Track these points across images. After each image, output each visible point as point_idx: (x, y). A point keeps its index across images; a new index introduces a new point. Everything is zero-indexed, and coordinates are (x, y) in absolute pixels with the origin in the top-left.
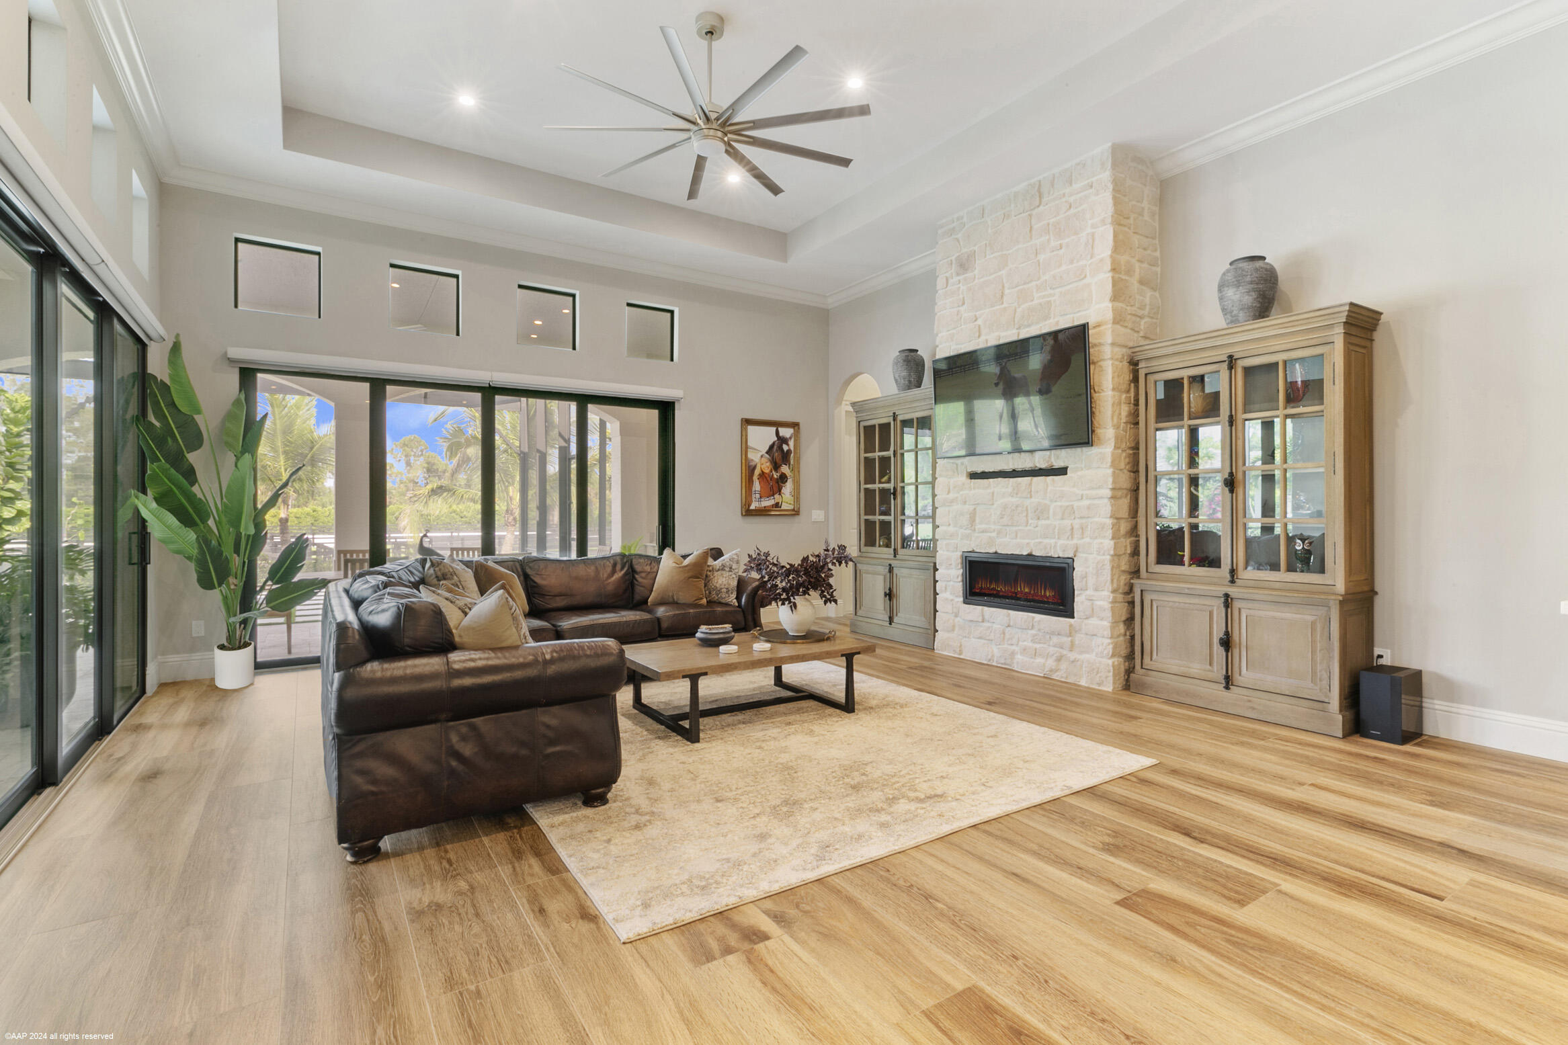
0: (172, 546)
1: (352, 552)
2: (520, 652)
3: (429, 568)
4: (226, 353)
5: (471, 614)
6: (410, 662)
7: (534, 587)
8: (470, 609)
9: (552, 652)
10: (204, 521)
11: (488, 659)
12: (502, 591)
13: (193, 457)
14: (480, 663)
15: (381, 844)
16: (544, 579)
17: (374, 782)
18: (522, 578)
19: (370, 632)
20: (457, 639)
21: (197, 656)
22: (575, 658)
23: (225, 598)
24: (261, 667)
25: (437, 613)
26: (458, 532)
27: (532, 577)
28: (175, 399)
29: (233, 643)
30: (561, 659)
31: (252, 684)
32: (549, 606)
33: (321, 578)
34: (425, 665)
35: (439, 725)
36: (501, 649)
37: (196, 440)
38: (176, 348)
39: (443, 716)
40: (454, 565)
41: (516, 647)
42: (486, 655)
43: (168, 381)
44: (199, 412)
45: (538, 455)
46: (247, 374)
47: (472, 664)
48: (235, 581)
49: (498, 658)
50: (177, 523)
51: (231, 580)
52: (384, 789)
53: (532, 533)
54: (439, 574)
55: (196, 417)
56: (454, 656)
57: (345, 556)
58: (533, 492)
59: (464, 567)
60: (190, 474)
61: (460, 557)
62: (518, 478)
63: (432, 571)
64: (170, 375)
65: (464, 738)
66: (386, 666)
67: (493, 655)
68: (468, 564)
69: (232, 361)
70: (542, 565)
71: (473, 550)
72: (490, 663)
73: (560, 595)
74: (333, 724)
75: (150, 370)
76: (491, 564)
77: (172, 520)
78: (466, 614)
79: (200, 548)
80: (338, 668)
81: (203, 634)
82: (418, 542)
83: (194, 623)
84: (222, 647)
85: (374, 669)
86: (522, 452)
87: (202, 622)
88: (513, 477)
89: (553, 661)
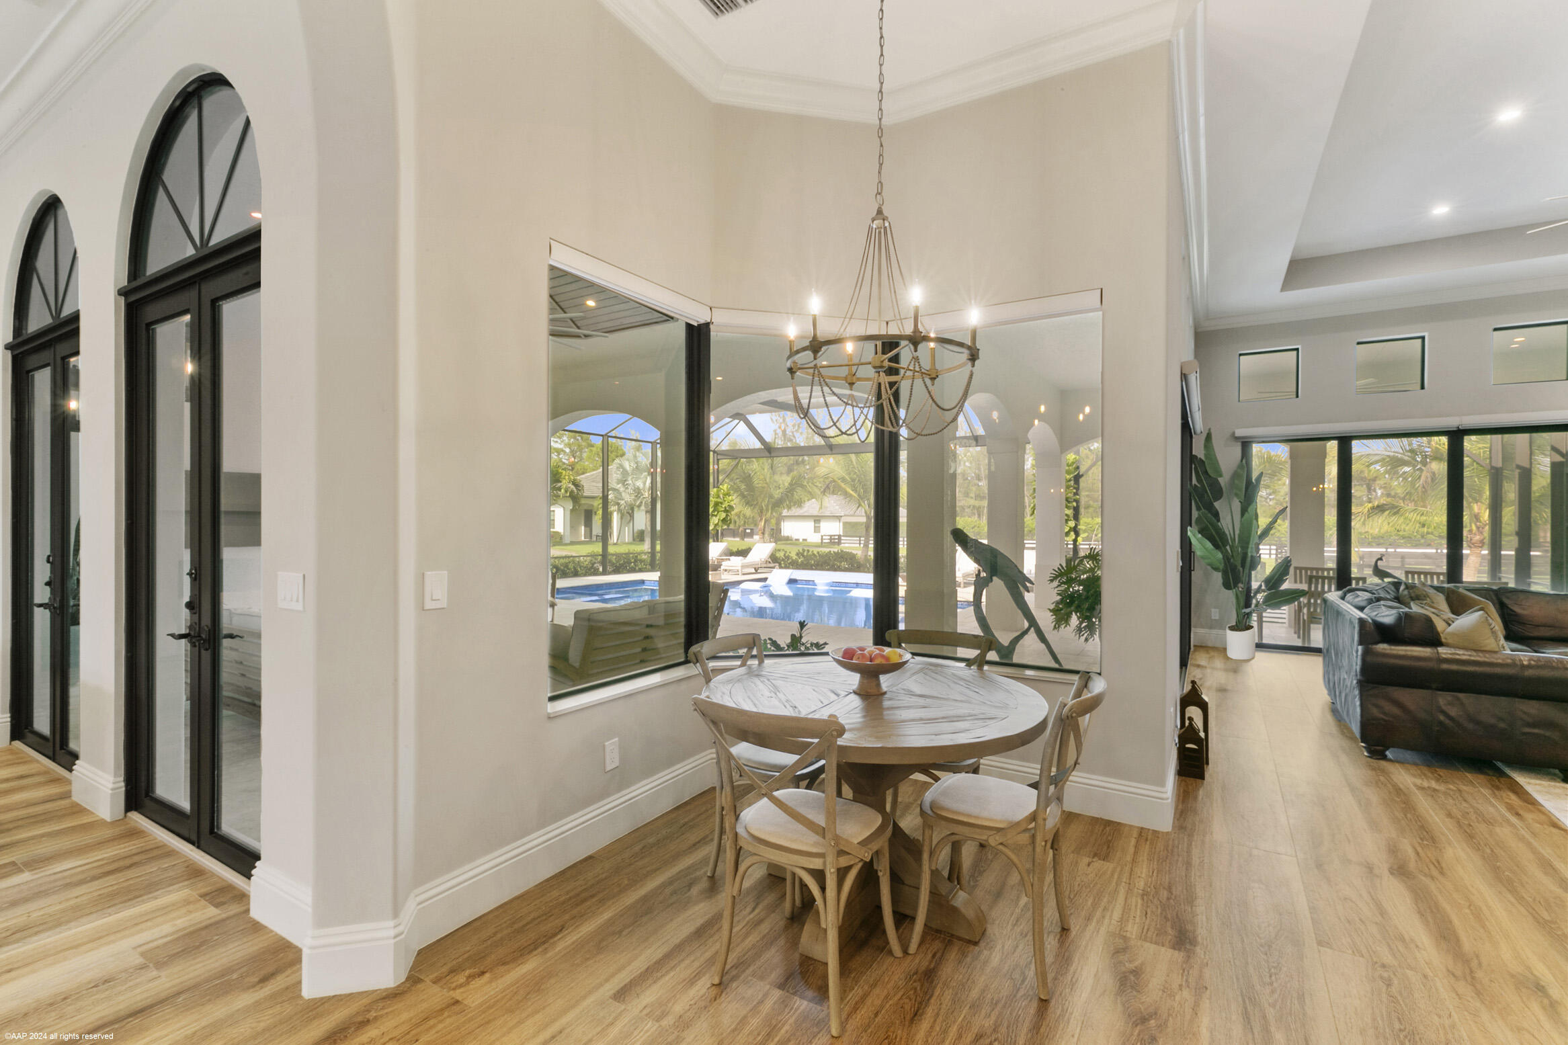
0: (1206, 561)
1: (1311, 569)
2: (1498, 655)
3: (1403, 590)
4: (1234, 433)
5: (1453, 625)
6: (1409, 648)
7: (1511, 615)
8: (1453, 622)
9: (1529, 660)
10: (1225, 546)
11: (1470, 655)
12: (1481, 612)
13: (1217, 504)
14: (1464, 658)
15: (1387, 753)
16: (1524, 609)
17: (1385, 713)
18: (1497, 606)
19: (1379, 626)
20: (1443, 640)
21: (1215, 631)
22: (1553, 668)
23: (1237, 595)
24: (1260, 646)
25: (1429, 621)
26: (1395, 548)
27: (1509, 606)
28: (1208, 469)
29: (1242, 625)
30: (1537, 667)
31: (1253, 658)
32: (1531, 635)
33: (1301, 589)
34: (1419, 651)
35: (1430, 691)
36: (1482, 651)
37: (1218, 493)
38: (1209, 437)
39: (1434, 686)
40: (1426, 589)
41: (1495, 652)
42: (1470, 653)
43: (1203, 458)
44: (1221, 476)
45: (1518, 471)
46: (1246, 444)
47: (1458, 657)
48: (1242, 586)
49: (1479, 656)
50: (1212, 547)
51: (1240, 585)
52: (1391, 719)
53: (1508, 553)
54: (1413, 595)
55: (1220, 479)
56: (1441, 650)
57: (1306, 572)
58: (1510, 515)
59: (1435, 592)
60: (1216, 515)
61: (1429, 583)
62: (1487, 493)
63: (1406, 592)
64: (1205, 454)
65: (1450, 704)
66: (1393, 647)
67: (1475, 654)
68: (1437, 589)
69: (1237, 439)
70: (1522, 596)
71: (1438, 574)
72: (1472, 658)
73: (1545, 626)
74: (1358, 673)
75: (1193, 453)
76: (1461, 590)
77: (1209, 545)
78: (1449, 625)
79: (1225, 564)
80: (1361, 643)
81: (1217, 618)
82: (1373, 564)
83: (1213, 610)
84: (1232, 628)
85: (1383, 647)
86: (1493, 468)
87: (1217, 610)
88: (1480, 492)
89: (1529, 667)
